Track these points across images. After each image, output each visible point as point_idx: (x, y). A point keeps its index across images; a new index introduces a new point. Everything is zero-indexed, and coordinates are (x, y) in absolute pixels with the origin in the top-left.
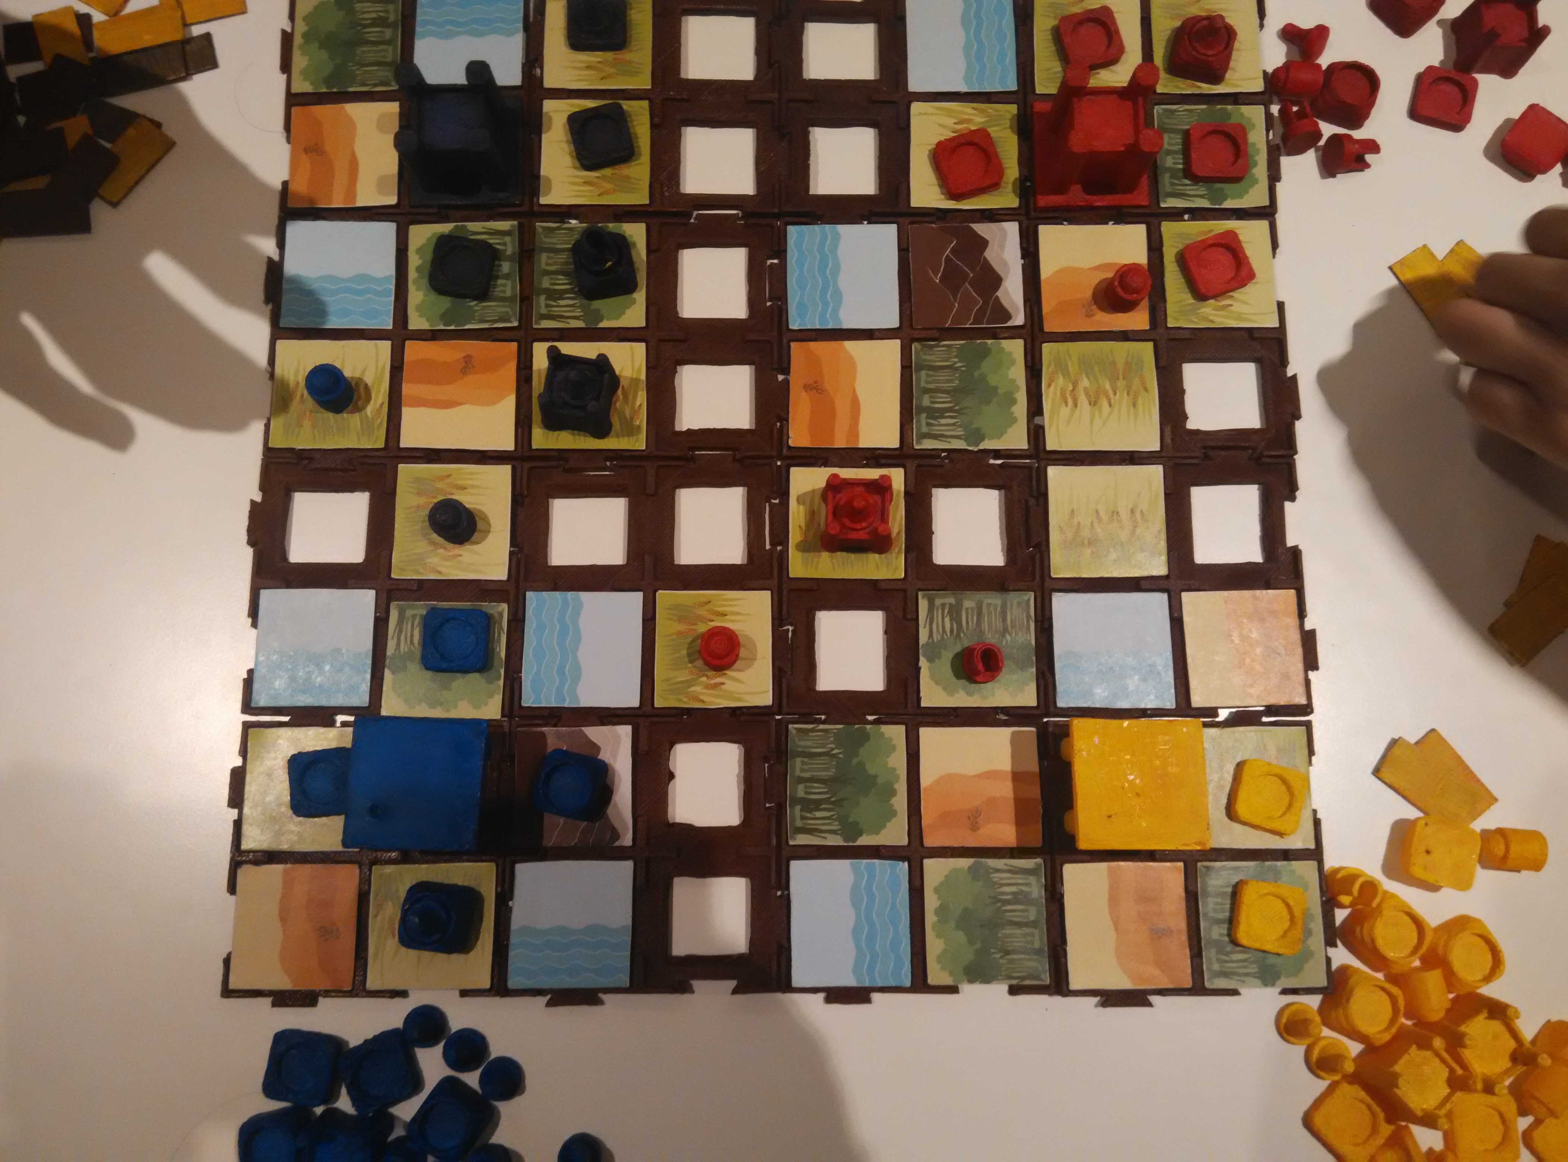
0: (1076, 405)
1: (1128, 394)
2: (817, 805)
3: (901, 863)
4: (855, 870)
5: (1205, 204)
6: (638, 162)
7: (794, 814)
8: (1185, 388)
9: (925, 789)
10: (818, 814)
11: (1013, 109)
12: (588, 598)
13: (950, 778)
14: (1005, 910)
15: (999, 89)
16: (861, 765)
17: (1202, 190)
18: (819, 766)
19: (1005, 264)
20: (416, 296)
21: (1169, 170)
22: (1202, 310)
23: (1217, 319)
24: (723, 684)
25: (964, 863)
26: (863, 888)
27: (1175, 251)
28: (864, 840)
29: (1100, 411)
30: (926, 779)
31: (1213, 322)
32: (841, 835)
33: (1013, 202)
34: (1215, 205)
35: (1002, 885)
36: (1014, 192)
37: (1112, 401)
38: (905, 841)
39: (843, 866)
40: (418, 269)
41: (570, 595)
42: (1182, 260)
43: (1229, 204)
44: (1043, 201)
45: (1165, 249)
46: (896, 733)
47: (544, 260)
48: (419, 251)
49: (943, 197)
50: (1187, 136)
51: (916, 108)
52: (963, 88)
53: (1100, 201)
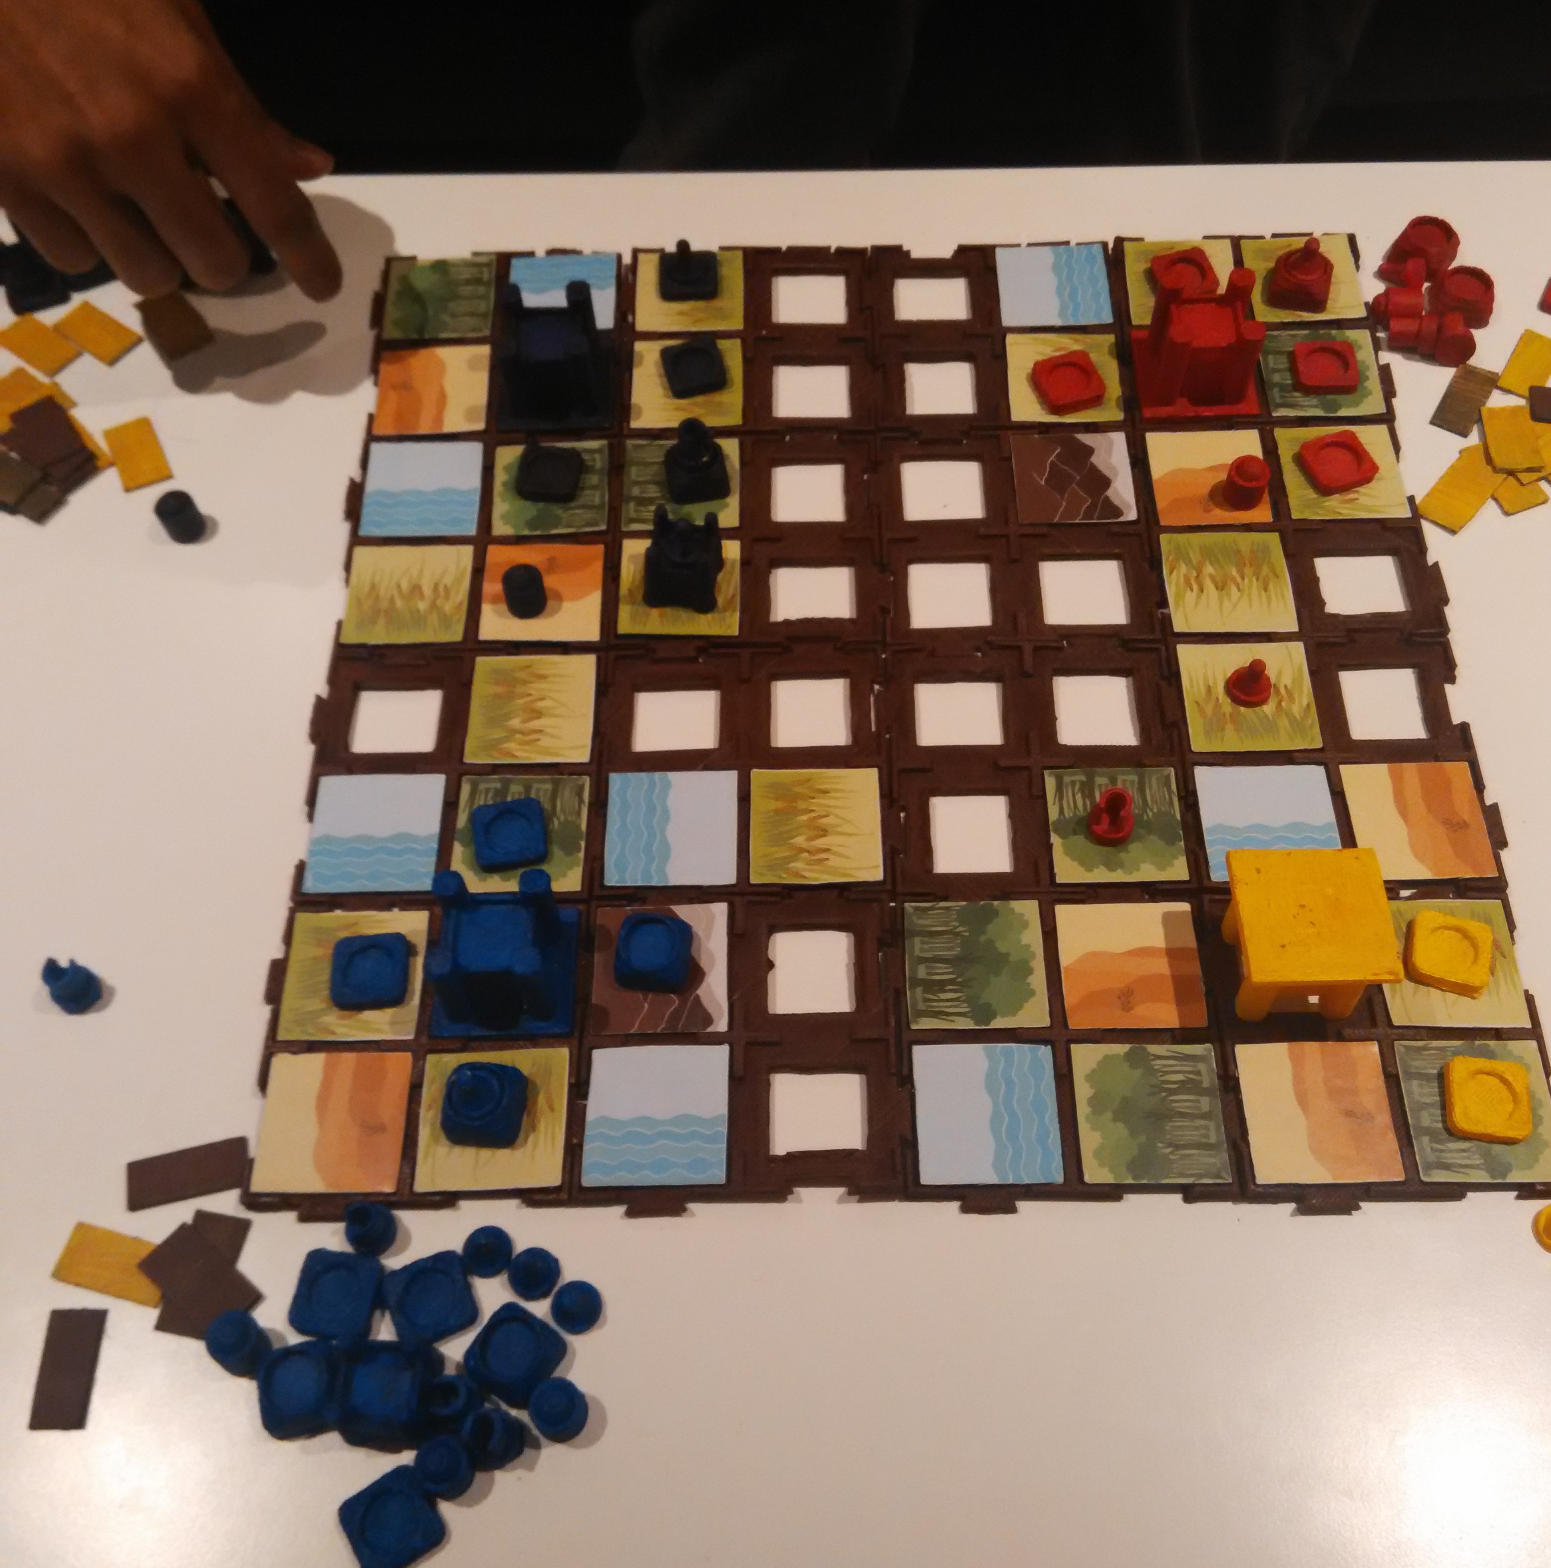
0: (1201, 590)
1: (1257, 580)
2: (941, 986)
3: (1043, 1047)
4: (989, 1055)
5: (1320, 413)
6: (730, 390)
7: (914, 997)
8: (1318, 575)
9: (1067, 969)
10: (943, 996)
11: (1111, 338)
12: (676, 778)
13: (1094, 956)
14: (1171, 1100)
15: (1095, 322)
16: (990, 943)
17: (1314, 401)
18: (942, 945)
19: (1113, 469)
20: (501, 507)
21: (1277, 384)
22: (1327, 504)
23: (1343, 511)
24: (827, 859)
25: (1120, 1049)
26: (999, 1073)
27: (1291, 453)
28: (998, 1023)
29: (1229, 595)
30: (1066, 958)
31: (1340, 514)
32: (972, 1017)
33: (1119, 416)
34: (1330, 413)
35: (1167, 1073)
36: (1118, 406)
37: (1241, 587)
38: (1046, 1022)
39: (975, 1051)
40: (505, 484)
41: (657, 775)
42: (1300, 460)
43: (1342, 413)
44: (1148, 413)
45: (1280, 452)
46: (1029, 909)
47: (634, 473)
48: (507, 468)
49: (1043, 412)
50: (1292, 357)
51: (1010, 338)
52: (1058, 322)
53: (1207, 412)
